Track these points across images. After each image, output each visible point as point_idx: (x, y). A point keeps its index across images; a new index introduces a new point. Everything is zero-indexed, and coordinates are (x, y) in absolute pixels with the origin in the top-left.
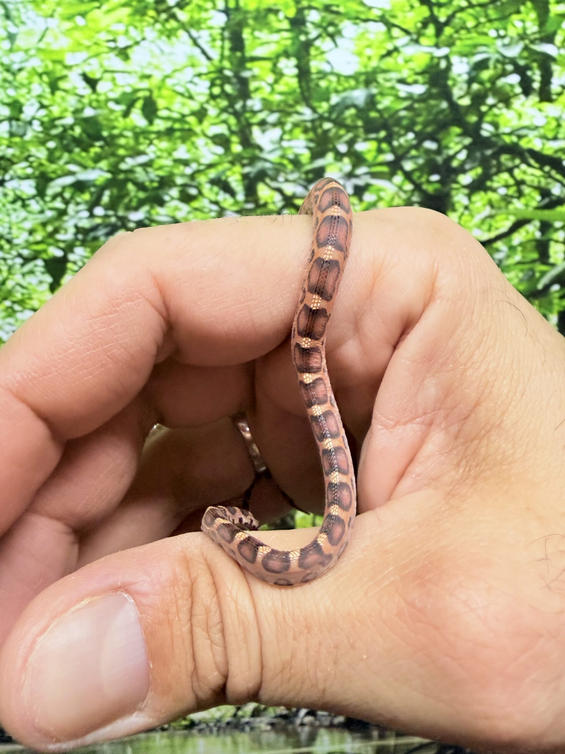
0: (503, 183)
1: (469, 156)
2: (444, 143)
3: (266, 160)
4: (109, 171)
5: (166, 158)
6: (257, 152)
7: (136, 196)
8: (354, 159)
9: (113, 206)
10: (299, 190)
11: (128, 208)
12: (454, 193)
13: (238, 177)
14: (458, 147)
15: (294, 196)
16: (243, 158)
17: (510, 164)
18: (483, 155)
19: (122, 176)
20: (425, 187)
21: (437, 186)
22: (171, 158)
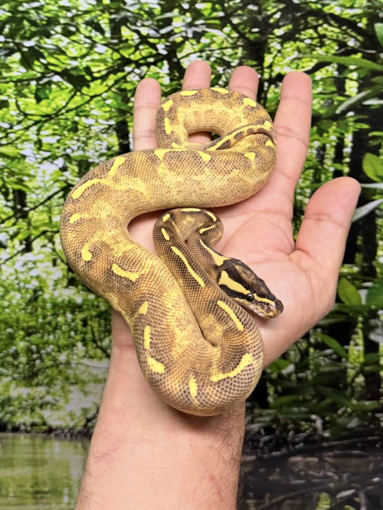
0: (308, 36)
1: (282, 16)
2: (264, 6)
3: (128, 11)
4: (9, 11)
5: (53, 5)
6: (122, 5)
7: (29, 30)
8: (193, 14)
9: (12, 35)
10: (152, 32)
11: (24, 38)
12: (270, 41)
13: (107, 21)
14: (274, 10)
15: (148, 36)
16: (111, 8)
17: (315, 23)
18: (293, 16)
19: (19, 15)
20: (247, 36)
21: (257, 35)
22: (57, 5)
